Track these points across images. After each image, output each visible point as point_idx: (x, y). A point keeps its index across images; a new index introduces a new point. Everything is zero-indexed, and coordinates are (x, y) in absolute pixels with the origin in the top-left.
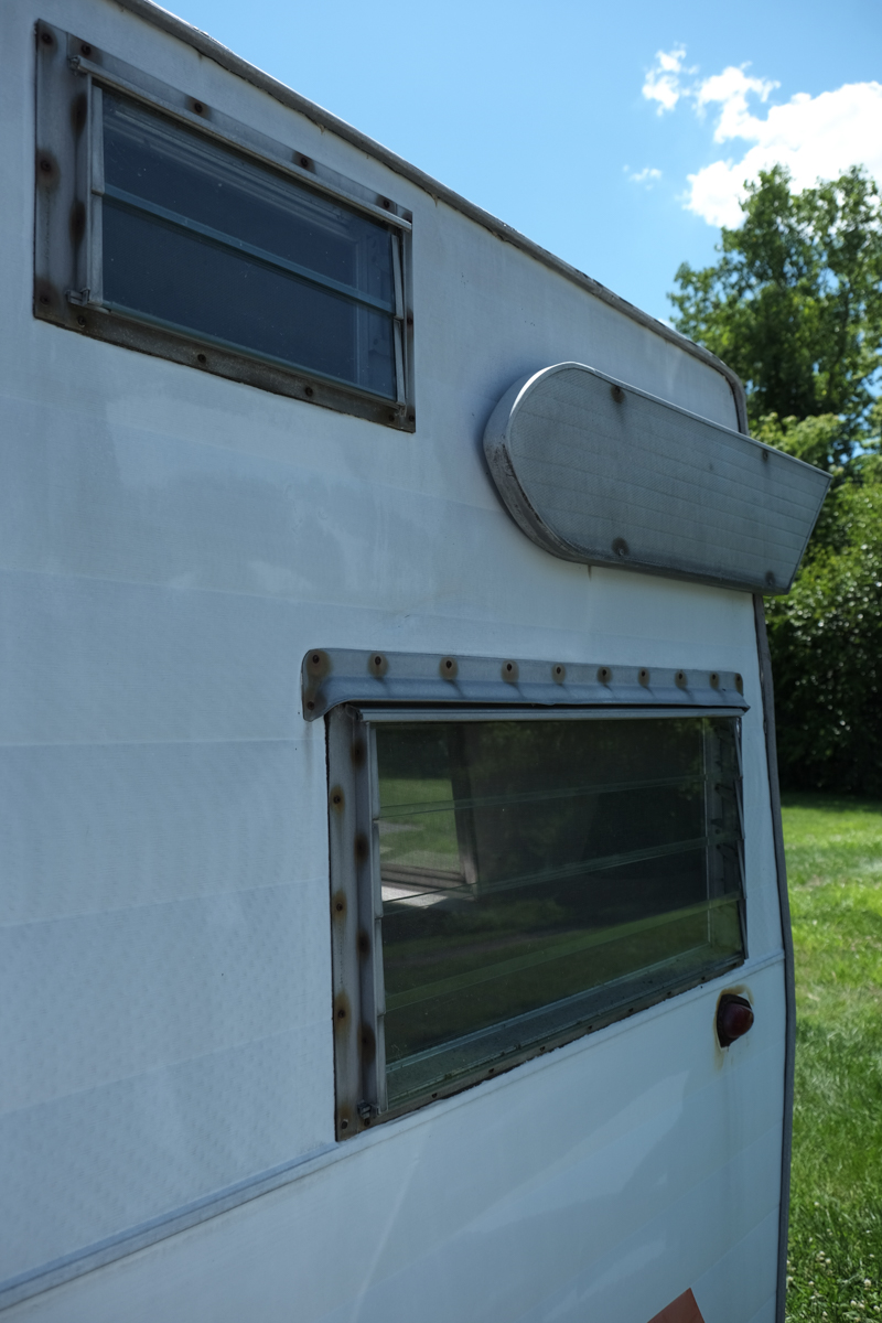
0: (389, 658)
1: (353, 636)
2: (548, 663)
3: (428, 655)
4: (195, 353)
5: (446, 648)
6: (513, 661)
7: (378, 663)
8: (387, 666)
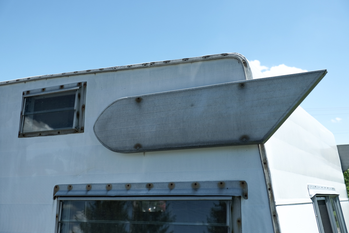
0: (73, 186)
1: (65, 181)
2: (124, 183)
3: (83, 184)
4: (39, 134)
5: (89, 182)
6: (111, 184)
7: (70, 187)
8: (72, 187)
